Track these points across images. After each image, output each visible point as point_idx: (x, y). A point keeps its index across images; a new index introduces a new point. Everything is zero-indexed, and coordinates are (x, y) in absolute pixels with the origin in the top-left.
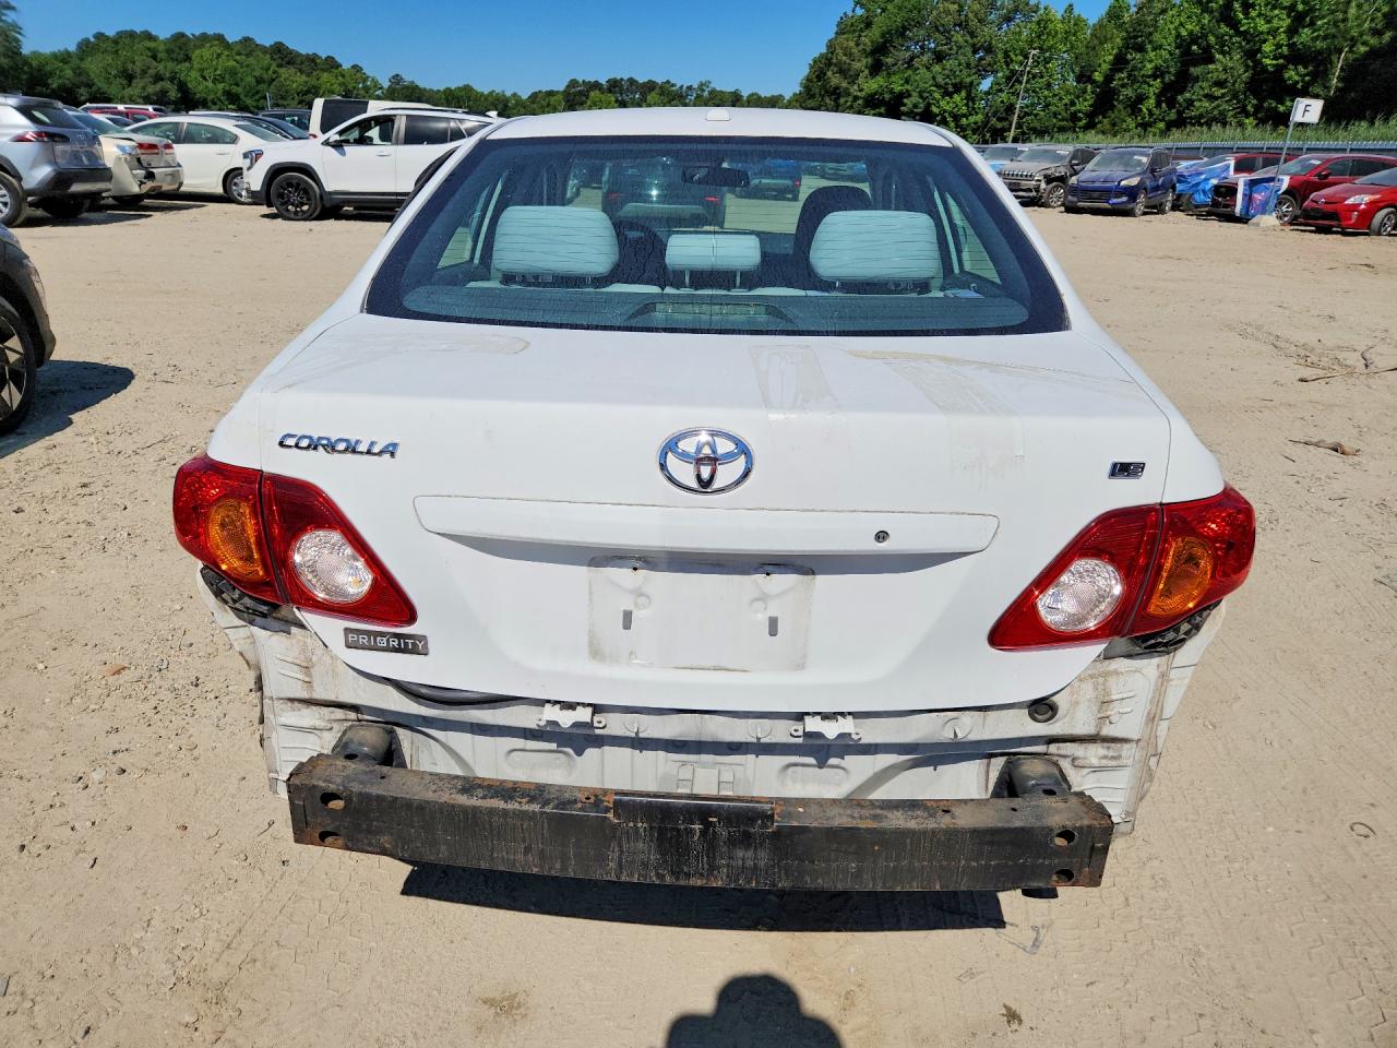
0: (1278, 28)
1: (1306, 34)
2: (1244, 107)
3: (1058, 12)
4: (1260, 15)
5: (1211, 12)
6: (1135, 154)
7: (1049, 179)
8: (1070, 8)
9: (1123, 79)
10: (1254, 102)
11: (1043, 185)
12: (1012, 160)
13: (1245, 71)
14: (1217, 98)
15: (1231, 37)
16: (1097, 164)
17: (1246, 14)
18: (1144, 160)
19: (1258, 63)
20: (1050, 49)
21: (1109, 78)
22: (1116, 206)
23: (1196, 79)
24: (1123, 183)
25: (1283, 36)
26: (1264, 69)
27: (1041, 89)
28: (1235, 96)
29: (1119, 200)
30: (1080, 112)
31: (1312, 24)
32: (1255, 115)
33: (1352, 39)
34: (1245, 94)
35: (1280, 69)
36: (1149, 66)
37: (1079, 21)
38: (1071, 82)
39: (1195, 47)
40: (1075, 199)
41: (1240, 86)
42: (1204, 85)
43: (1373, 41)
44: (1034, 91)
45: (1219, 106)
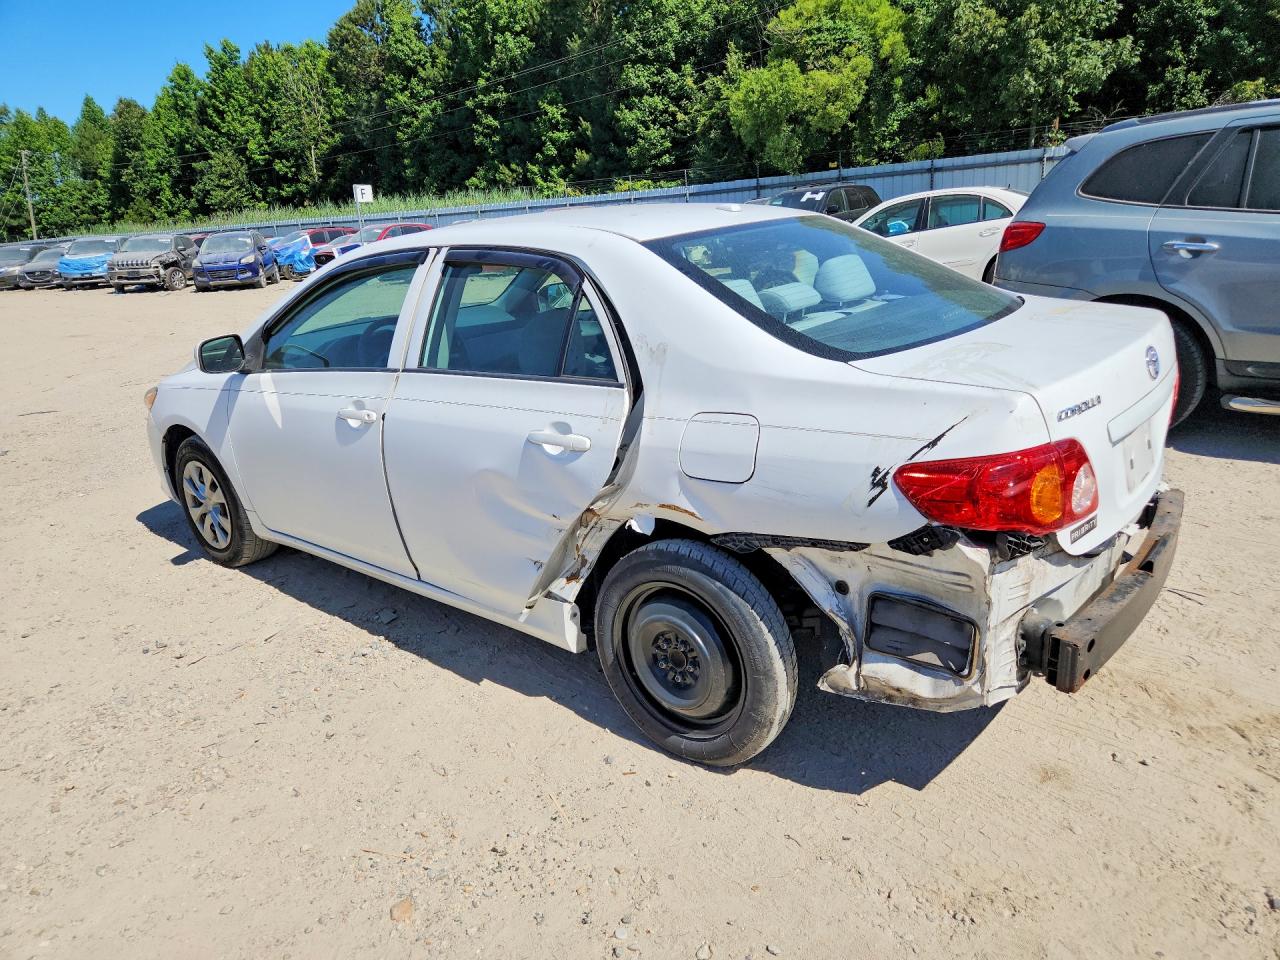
0: (253, 131)
1: (277, 137)
2: (253, 194)
3: (32, 114)
4: (233, 119)
5: (190, 116)
6: (238, 236)
7: (166, 266)
8: (41, 111)
9: (131, 174)
10: (260, 189)
11: (162, 272)
12: (115, 252)
13: (242, 165)
14: (228, 188)
15: (217, 137)
16: (208, 247)
17: (223, 119)
18: (249, 241)
19: (249, 159)
20: (38, 149)
21: (116, 176)
22: (244, 281)
23: (202, 173)
24: (243, 261)
25: (260, 137)
26: (256, 164)
27: (46, 186)
28: (242, 185)
29: (246, 275)
30: (99, 205)
31: (278, 128)
32: (264, 199)
33: (314, 139)
34: (250, 183)
35: (269, 163)
36: (152, 163)
37: (57, 124)
38: (75, 179)
39: (187, 146)
40: (205, 279)
41: (242, 177)
42: (213, 177)
43: (330, 140)
44: (39, 189)
45: (231, 194)
